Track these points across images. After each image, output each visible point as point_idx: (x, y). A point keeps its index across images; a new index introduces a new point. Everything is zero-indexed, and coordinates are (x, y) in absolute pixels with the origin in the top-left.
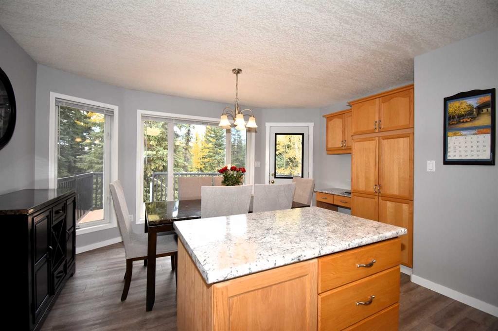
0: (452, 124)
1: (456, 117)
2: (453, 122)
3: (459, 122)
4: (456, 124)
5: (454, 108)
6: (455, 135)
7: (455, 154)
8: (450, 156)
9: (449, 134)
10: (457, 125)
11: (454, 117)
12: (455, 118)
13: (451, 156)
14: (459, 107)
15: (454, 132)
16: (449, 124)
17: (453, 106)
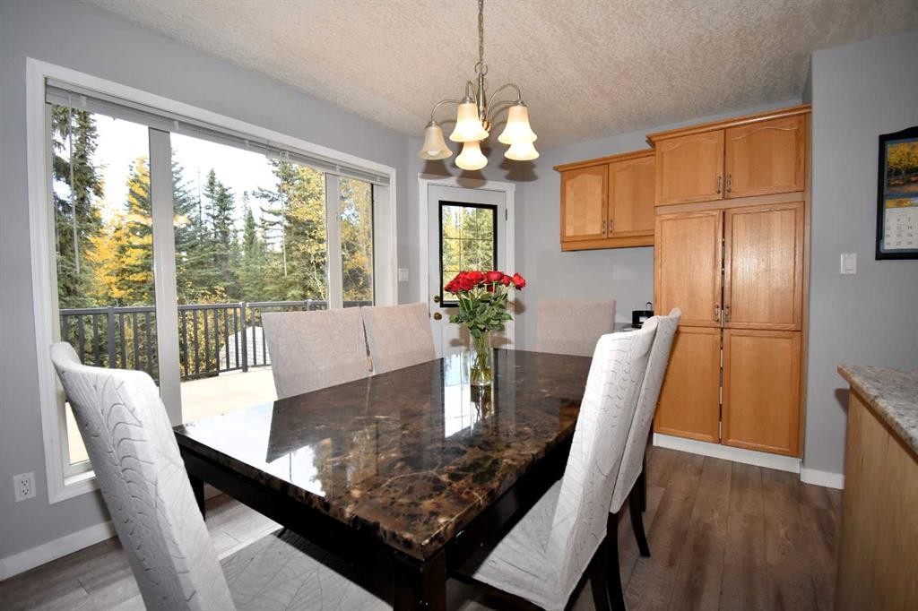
0: (895, 185)
1: (903, 172)
2: (897, 182)
3: (909, 182)
4: (904, 184)
5: (899, 156)
6: (899, 205)
7: (899, 239)
8: (888, 244)
9: (888, 203)
10: (905, 187)
11: (898, 172)
12: (900, 173)
13: (890, 244)
14: (909, 154)
15: (897, 200)
16: (889, 185)
17: (897, 152)
